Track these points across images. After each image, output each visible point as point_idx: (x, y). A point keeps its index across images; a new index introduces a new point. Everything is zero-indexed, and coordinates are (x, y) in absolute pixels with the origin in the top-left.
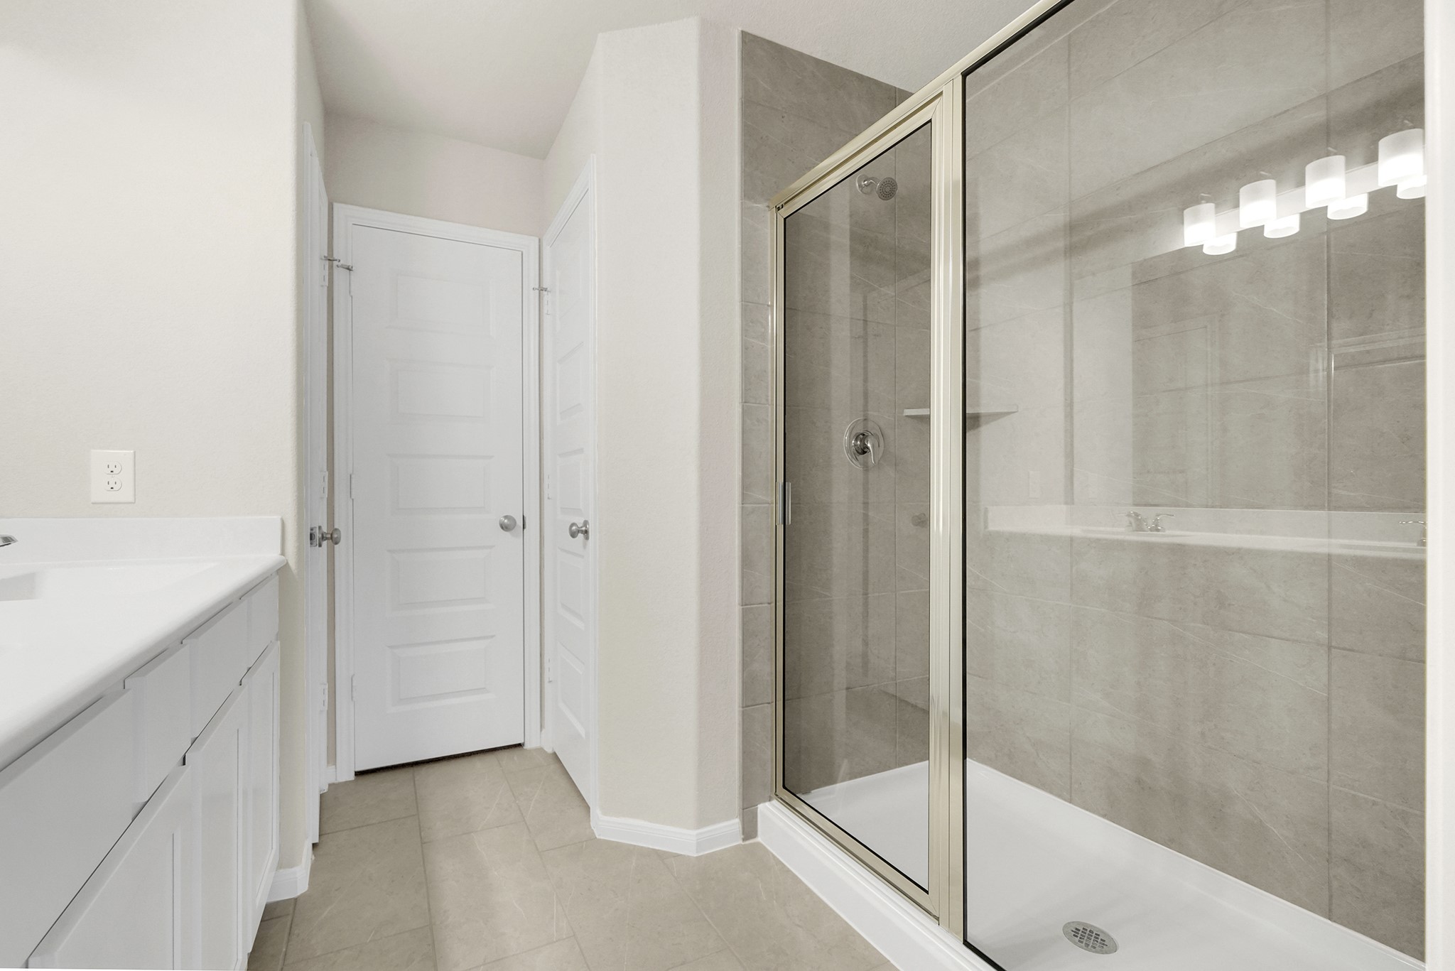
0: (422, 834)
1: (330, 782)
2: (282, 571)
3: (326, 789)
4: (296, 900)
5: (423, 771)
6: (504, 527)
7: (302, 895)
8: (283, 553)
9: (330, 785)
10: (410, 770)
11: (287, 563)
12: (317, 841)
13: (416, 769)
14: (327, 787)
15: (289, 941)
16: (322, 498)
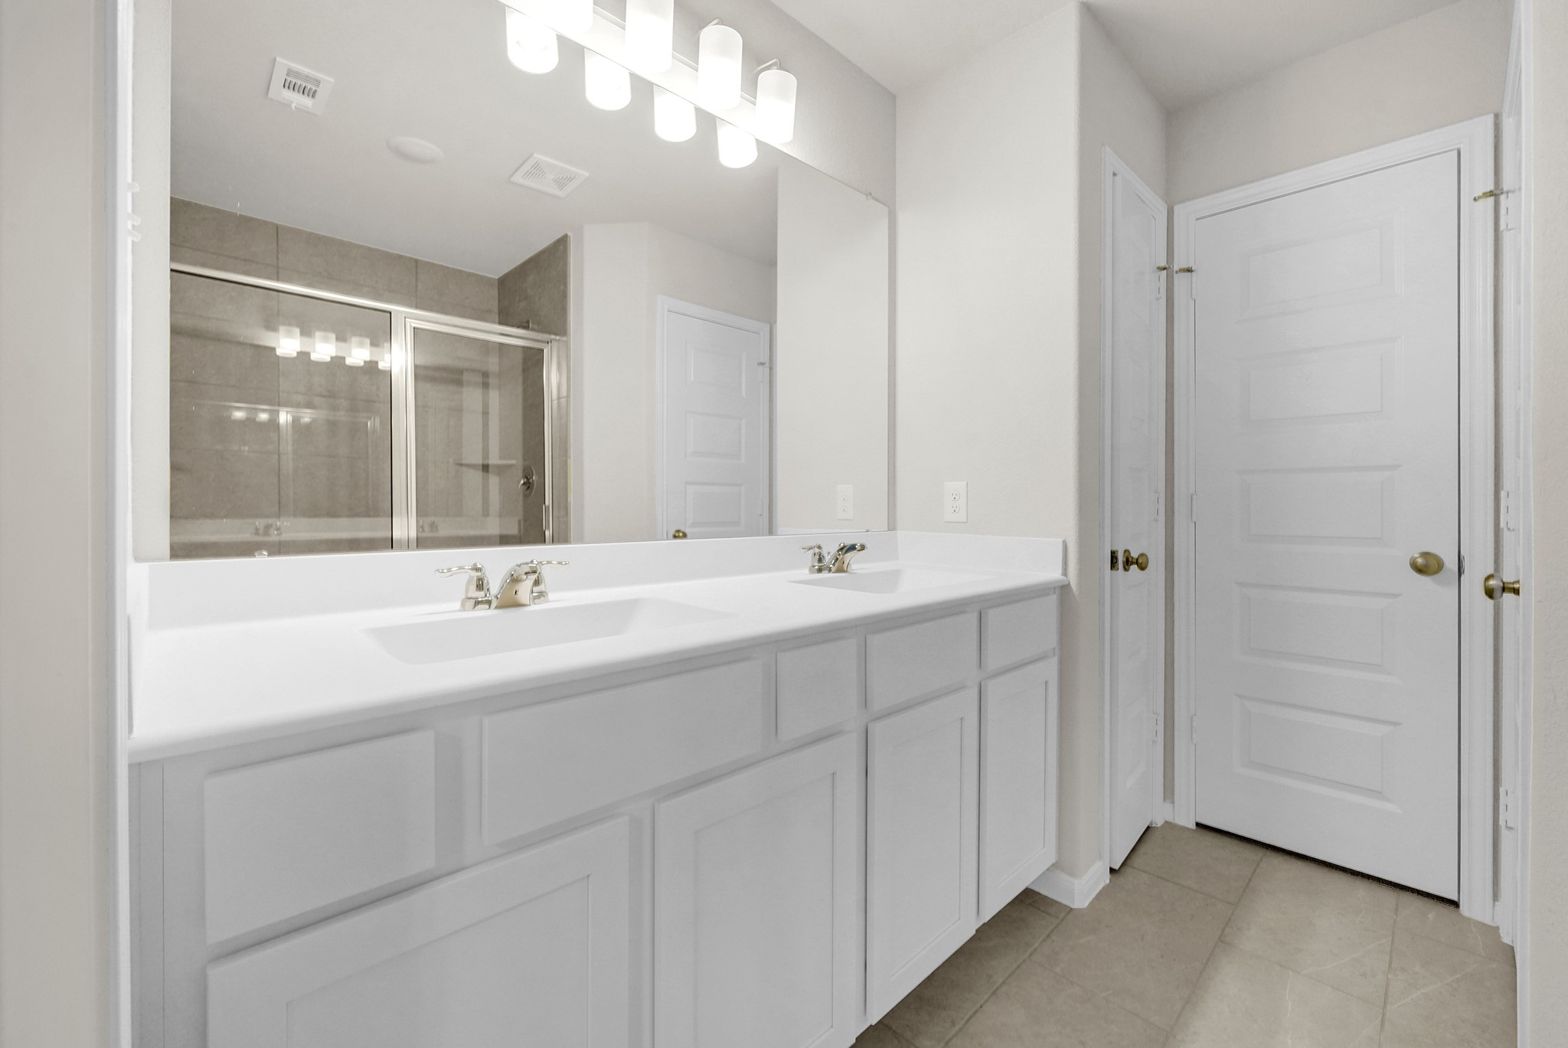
0: (1227, 929)
1: (1167, 820)
2: (1064, 589)
3: (1159, 823)
4: (1071, 909)
5: (1278, 860)
6: (1420, 570)
7: (1078, 909)
8: (1065, 573)
9: (1166, 822)
10: (1260, 853)
11: (1069, 584)
12: (1117, 867)
13: (1269, 853)
14: (1163, 822)
15: (1044, 940)
16: (1156, 520)
